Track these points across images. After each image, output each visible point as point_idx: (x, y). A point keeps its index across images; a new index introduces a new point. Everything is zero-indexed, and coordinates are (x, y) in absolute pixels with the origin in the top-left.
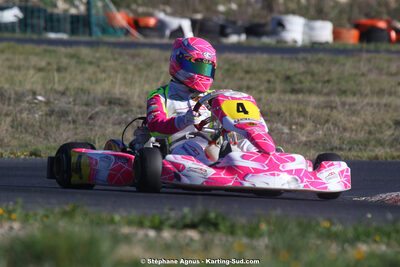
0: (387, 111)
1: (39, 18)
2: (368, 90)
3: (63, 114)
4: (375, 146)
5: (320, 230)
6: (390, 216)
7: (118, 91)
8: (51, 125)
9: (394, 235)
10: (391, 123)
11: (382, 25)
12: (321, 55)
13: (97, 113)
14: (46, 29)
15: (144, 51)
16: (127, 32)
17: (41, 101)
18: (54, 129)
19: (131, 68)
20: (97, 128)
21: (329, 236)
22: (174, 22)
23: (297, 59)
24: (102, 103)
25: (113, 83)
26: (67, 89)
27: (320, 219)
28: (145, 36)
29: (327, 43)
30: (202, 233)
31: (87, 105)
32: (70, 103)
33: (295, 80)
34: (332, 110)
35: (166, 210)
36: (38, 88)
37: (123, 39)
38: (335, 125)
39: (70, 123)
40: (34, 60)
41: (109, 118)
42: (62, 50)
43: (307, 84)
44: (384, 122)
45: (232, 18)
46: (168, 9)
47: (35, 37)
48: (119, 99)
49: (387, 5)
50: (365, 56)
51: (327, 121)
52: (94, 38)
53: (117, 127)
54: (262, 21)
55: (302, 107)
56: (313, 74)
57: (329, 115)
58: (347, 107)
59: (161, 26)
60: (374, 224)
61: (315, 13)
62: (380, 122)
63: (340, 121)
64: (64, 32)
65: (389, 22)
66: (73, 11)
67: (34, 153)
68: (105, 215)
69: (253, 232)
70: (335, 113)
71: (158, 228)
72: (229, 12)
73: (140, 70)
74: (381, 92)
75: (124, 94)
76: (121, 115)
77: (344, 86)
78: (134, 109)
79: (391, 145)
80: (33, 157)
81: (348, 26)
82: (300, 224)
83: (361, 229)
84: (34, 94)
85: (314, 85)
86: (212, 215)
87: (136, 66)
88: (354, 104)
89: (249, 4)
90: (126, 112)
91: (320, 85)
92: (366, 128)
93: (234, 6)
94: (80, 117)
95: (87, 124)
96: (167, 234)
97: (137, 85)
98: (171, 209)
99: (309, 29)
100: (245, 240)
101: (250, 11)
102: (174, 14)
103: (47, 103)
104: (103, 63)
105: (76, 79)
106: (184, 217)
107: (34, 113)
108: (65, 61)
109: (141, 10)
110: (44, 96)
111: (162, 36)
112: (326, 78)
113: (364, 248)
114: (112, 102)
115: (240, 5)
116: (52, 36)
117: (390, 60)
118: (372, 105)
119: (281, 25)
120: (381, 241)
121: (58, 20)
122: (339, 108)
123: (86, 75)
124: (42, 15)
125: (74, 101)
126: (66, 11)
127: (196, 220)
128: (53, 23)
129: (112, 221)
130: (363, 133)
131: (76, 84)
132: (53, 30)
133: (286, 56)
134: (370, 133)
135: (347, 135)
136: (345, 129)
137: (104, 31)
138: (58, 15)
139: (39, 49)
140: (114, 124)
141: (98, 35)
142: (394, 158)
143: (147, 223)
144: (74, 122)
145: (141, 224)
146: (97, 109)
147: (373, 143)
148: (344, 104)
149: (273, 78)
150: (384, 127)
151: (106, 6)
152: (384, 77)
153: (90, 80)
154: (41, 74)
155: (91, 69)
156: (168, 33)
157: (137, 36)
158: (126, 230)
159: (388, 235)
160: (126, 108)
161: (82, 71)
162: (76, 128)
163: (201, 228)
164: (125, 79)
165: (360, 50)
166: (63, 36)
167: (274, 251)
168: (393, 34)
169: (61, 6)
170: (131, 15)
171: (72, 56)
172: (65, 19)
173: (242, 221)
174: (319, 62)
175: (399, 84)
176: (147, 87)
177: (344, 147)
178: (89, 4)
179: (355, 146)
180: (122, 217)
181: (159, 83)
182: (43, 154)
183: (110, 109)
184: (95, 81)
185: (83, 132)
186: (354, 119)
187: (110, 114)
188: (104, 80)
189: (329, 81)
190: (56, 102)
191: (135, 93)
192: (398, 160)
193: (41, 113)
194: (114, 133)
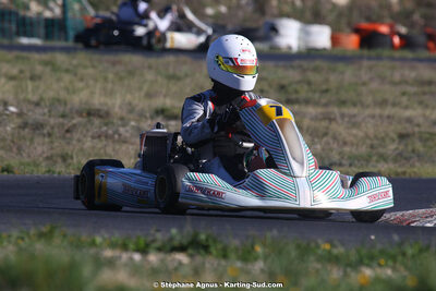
0: (391, 124)
1: (10, 21)
2: (369, 100)
3: (38, 127)
4: (377, 161)
5: (320, 252)
6: (396, 237)
7: (98, 101)
8: (24, 138)
9: (400, 258)
10: (395, 136)
11: (384, 29)
12: (318, 63)
13: (74, 125)
14: (18, 34)
15: (126, 58)
17: (13, 113)
18: (28, 143)
19: (111, 76)
20: (74, 142)
21: (330, 259)
23: (292, 67)
24: (80, 113)
25: (92, 93)
26: (42, 99)
27: (320, 241)
29: (325, 49)
30: (191, 256)
31: (63, 116)
32: (44, 114)
33: (290, 89)
34: (330, 123)
35: (152, 232)
36: (10, 97)
38: (335, 138)
39: (44, 136)
40: (6, 68)
41: (88, 131)
42: (36, 56)
43: (303, 94)
44: (387, 135)
45: (221, 22)
47: (6, 42)
48: (99, 110)
49: (389, 7)
50: (366, 63)
51: (326, 134)
52: (70, 44)
53: (95, 141)
54: (254, 25)
55: (298, 119)
56: (309, 83)
57: (327, 128)
58: (346, 119)
60: (379, 246)
61: (311, 16)
62: (383, 135)
63: (340, 134)
64: (38, 37)
65: (391, 27)
66: (48, 14)
67: (7, 170)
68: (84, 237)
69: (247, 256)
70: (334, 126)
71: (144, 251)
72: (218, 15)
73: (121, 79)
74: (383, 103)
75: (106, 104)
76: (100, 127)
77: (344, 95)
78: (116, 121)
79: (395, 161)
80: (5, 173)
81: (348, 30)
82: (298, 247)
83: (364, 252)
84: (6, 104)
85: (310, 95)
86: (203, 237)
87: (116, 74)
88: (354, 116)
89: (239, 6)
90: (106, 125)
91: (317, 96)
92: (369, 142)
93: (223, 9)
94: (56, 130)
95: (64, 138)
96: (153, 258)
97: (118, 95)
98: (158, 231)
99: (305, 34)
100: (239, 264)
101: (240, 14)
103: (20, 114)
104: (81, 71)
105: (51, 88)
106: (171, 239)
107: (6, 125)
108: (39, 69)
110: (17, 107)
112: (324, 87)
113: (368, 272)
114: (91, 113)
115: (229, 8)
116: (25, 41)
117: (393, 69)
118: (373, 117)
119: (274, 30)
120: (386, 265)
121: (31, 24)
122: (339, 119)
123: (62, 84)
124: (13, 18)
125: (50, 111)
126: (39, 14)
127: (185, 242)
128: (26, 26)
129: (93, 244)
130: (364, 147)
131: (51, 94)
132: (26, 35)
133: (281, 63)
134: (372, 147)
135: (347, 149)
136: (345, 143)
138: (31, 18)
139: (10, 55)
140: (93, 138)
142: (398, 175)
143: (132, 246)
144: (50, 135)
145: (125, 247)
146: (74, 121)
147: (375, 158)
148: (343, 116)
149: (266, 88)
150: (388, 141)
151: (83, 9)
152: (386, 87)
153: (67, 89)
154: (12, 83)
155: (67, 78)
158: (108, 253)
159: (394, 258)
160: (106, 120)
161: (59, 80)
162: (52, 142)
163: (190, 251)
164: (104, 89)
165: (361, 58)
166: (37, 42)
167: (271, 275)
168: (396, 40)
169: (35, 8)
171: (46, 63)
172: (39, 22)
173: (235, 243)
174: (316, 70)
175: (404, 94)
176: (129, 97)
177: (344, 162)
178: (64, 7)
179: (356, 162)
180: (104, 239)
181: (143, 94)
182: (16, 171)
183: (89, 121)
184: (71, 91)
185: (59, 146)
186: (354, 131)
187: (89, 126)
188: (82, 89)
189: (327, 91)
190: (30, 113)
191: (116, 104)
192: (403, 177)
193: (13, 126)
194: (93, 148)
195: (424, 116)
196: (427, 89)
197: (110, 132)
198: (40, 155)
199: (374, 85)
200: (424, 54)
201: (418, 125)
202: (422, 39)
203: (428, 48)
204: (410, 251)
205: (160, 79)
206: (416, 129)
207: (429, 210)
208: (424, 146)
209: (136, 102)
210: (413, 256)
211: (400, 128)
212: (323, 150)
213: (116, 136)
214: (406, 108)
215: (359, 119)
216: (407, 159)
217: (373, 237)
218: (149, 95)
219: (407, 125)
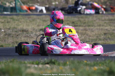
0: (102, 31)
2: (96, 25)
3: (9, 35)
4: (99, 40)
5: (84, 63)
6: (103, 59)
7: (25, 28)
8: (6, 38)
9: (105, 64)
10: (103, 34)
13: (19, 34)
14: (4, 11)
15: (32, 16)
16: (27, 11)
17: (3, 31)
18: (7, 39)
19: (28, 21)
20: (19, 38)
21: (87, 65)
22: (40, 8)
23: (76, 17)
24: (20, 31)
25: (23, 26)
26: (10, 28)
27: (84, 60)
28: (32, 12)
30: (50, 65)
31: (16, 32)
32: (11, 32)
33: (75, 23)
34: (86, 31)
35: (40, 59)
36: (2, 27)
37: (26, 13)
38: (87, 35)
39: (11, 37)
41: (22, 35)
42: (8, 17)
43: (79, 24)
44: (101, 34)
45: (57, 6)
46: (38, 4)
48: (25, 30)
49: (101, 1)
51: (85, 34)
52: (17, 13)
53: (25, 38)
54: (65, 7)
55: (77, 30)
56: (80, 21)
58: (90, 30)
59: (36, 9)
60: (99, 61)
62: (100, 33)
63: (89, 34)
65: (101, 6)
66: (11, 6)
67: (2, 46)
68: (23, 62)
69: (65, 64)
70: (87, 32)
71: (38, 64)
72: (56, 5)
73: (31, 22)
74: (100, 25)
75: (27, 28)
76: (26, 34)
77: (89, 24)
78: (30, 32)
79: (103, 40)
80: (1, 47)
82: (78, 62)
83: (95, 63)
84: (1, 29)
85: (81, 24)
86: (53, 60)
87: (30, 21)
88: (92, 29)
89: (61, 2)
90: (27, 33)
91: (82, 24)
92: (96, 36)
93: (57, 3)
94: (14, 35)
95: (16, 37)
96: (40, 66)
97: (30, 26)
98: (42, 59)
100: (62, 67)
101: (62, 4)
102: (40, 6)
103: (5, 32)
105: (13, 25)
106: (45, 61)
107: (1, 35)
108: (9, 20)
109: (31, 5)
110: (4, 30)
111: (37, 12)
112: (84, 22)
113: (96, 68)
114: (23, 31)
115: (59, 2)
116: (5, 13)
117: (102, 16)
118: (97, 29)
120: (101, 66)
121: (7, 9)
122: (88, 30)
123: (15, 24)
124: (2, 7)
125: (12, 31)
126: (9, 6)
127: (49, 62)
128: (5, 9)
129: (25, 63)
131: (12, 26)
134: (97, 37)
135: (91, 38)
136: (90, 36)
137: (20, 11)
138: (7, 7)
139: (2, 17)
140: (24, 37)
141: (18, 12)
142: (104, 44)
143: (35, 63)
144: (13, 37)
145: (33, 63)
147: (98, 40)
148: (89, 29)
149: (69, 23)
150: (101, 35)
151: (20, 4)
152: (101, 21)
153: (17, 25)
154: (2, 24)
155: (17, 22)
156: (38, 11)
157: (30, 12)
158: (29, 65)
159: (103, 64)
160: (27, 32)
161: (14, 23)
162: (13, 39)
163: (50, 64)
164: (27, 24)
166: (9, 13)
167: (71, 69)
168: (103, 9)
169: (8, 4)
170: (28, 6)
171: (11, 18)
172: (9, 8)
173: (61, 62)
174: (82, 18)
175: (105, 23)
176: (33, 26)
177: (90, 41)
178: (15, 4)
179: (93, 41)
180: (28, 62)
181: (37, 25)
182: (4, 46)
183: (23, 33)
184: (18, 25)
185: (15, 40)
186: (93, 33)
187: (23, 34)
188: (21, 25)
189: (85, 23)
190: (7, 31)
191: (30, 28)
192: (105, 44)
193: (3, 35)
194: (24, 40)
195: (111, 28)
196: (111, 21)
197: (28, 35)
198: (10, 42)
199: (97, 21)
200: (110, 12)
201: (109, 31)
202: (109, 9)
203: (111, 11)
204: (107, 62)
205: (41, 21)
206: (109, 32)
207: (112, 52)
208: (111, 36)
209: (35, 28)
210: (108, 63)
211: (104, 32)
212: (84, 38)
213: (30, 36)
214: (106, 26)
215: (93, 30)
216: (107, 40)
217: (98, 59)
218: (38, 26)
219: (106, 31)
